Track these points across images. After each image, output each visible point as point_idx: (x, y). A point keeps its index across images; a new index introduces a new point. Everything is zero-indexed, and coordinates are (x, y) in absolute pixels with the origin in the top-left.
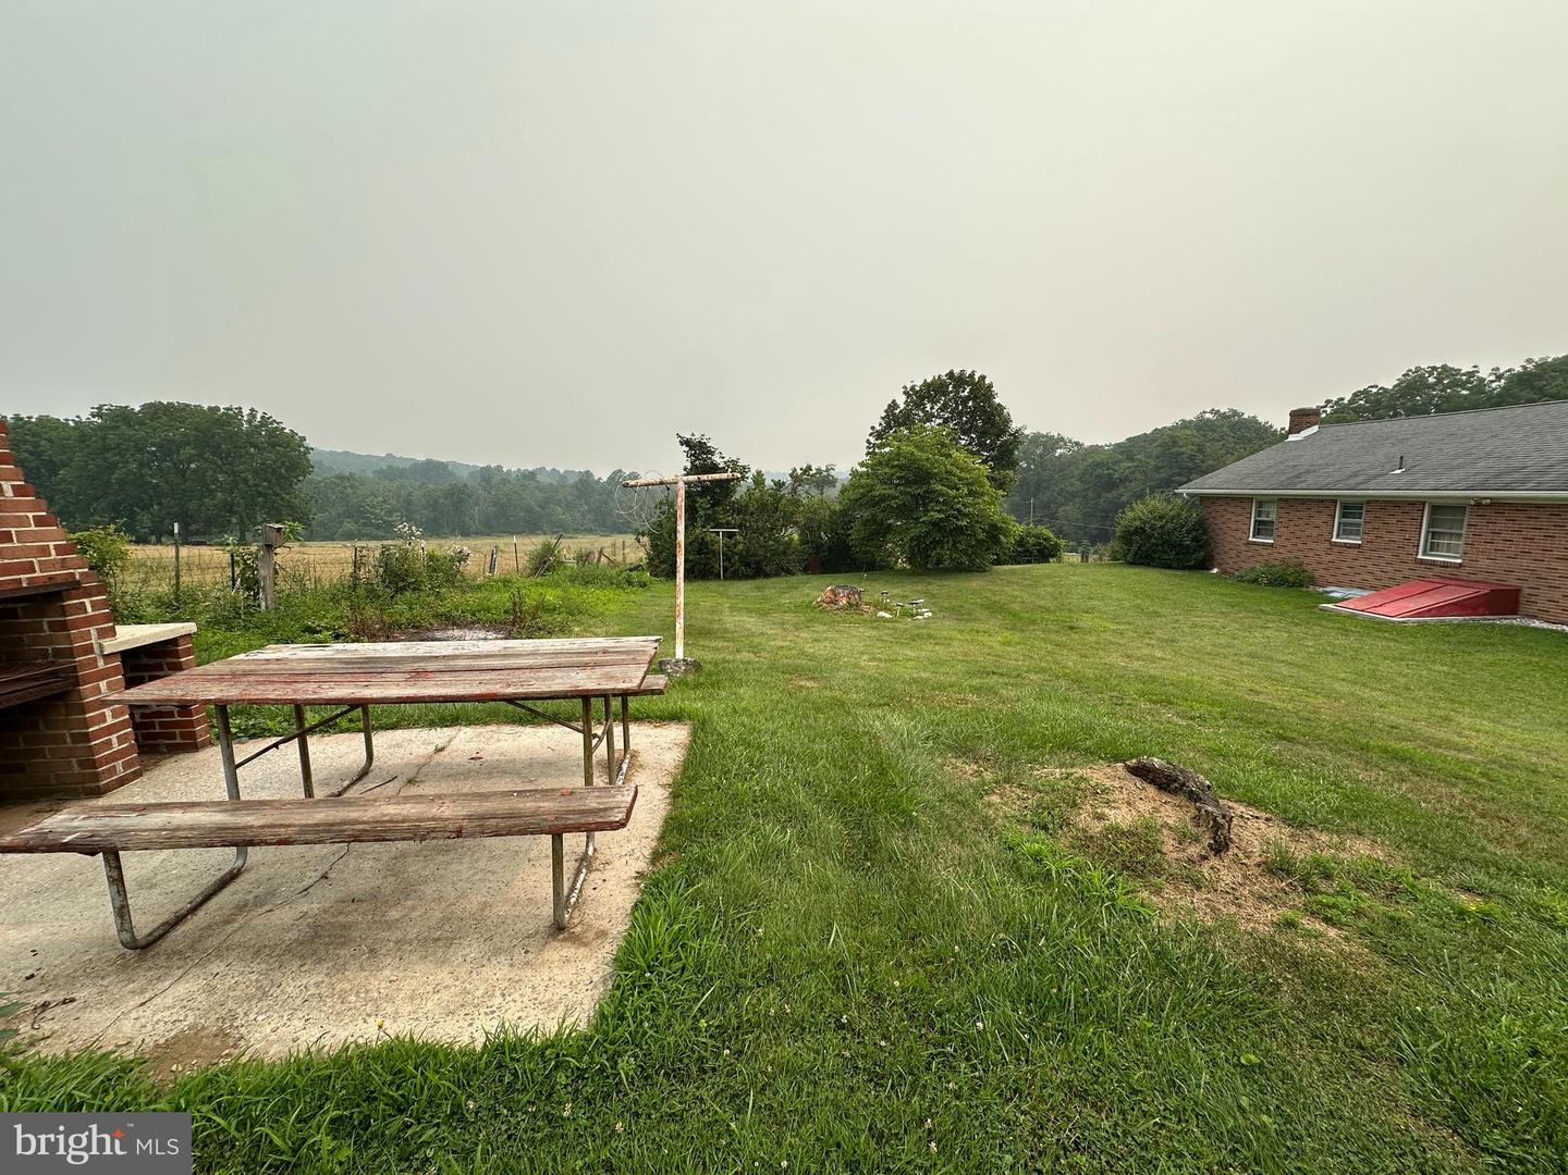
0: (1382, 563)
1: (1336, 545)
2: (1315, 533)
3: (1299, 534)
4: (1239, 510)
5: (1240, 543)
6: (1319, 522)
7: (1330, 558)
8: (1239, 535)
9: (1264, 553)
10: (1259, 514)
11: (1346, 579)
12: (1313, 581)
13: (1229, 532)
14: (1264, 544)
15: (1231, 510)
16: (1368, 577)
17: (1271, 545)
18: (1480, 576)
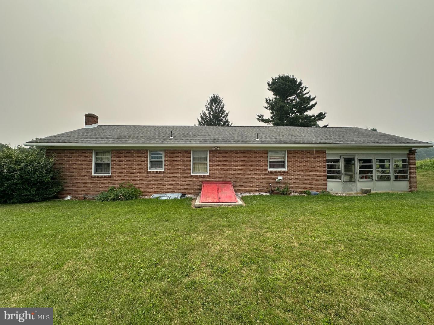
0: (176, 179)
1: (151, 173)
2: (138, 167)
3: (128, 169)
4: (82, 158)
5: (86, 177)
6: (139, 162)
7: (148, 180)
8: (84, 173)
9: (105, 182)
10: (97, 159)
11: (158, 189)
12: (140, 194)
13: (75, 171)
14: (104, 177)
15: (75, 158)
16: (169, 187)
17: (110, 177)
18: (217, 180)
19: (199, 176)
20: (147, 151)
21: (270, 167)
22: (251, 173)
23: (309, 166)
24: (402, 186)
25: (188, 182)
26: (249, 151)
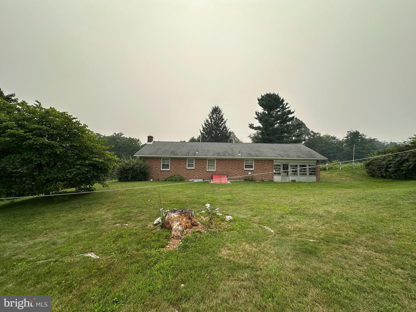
0: (200, 172)
1: (188, 169)
2: (182, 167)
3: (177, 167)
4: (157, 162)
5: (158, 171)
6: (183, 164)
7: (187, 172)
8: (157, 169)
9: (167, 173)
10: (163, 162)
11: (192, 177)
13: (153, 168)
14: (167, 171)
15: (153, 161)
17: (169, 171)
18: (219, 173)
19: (211, 172)
20: (186, 159)
21: (245, 168)
22: (236, 170)
23: (264, 168)
24: (313, 178)
25: (205, 174)
26: (235, 160)
